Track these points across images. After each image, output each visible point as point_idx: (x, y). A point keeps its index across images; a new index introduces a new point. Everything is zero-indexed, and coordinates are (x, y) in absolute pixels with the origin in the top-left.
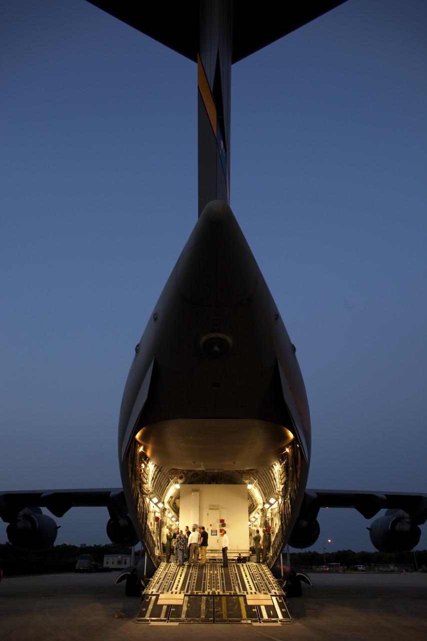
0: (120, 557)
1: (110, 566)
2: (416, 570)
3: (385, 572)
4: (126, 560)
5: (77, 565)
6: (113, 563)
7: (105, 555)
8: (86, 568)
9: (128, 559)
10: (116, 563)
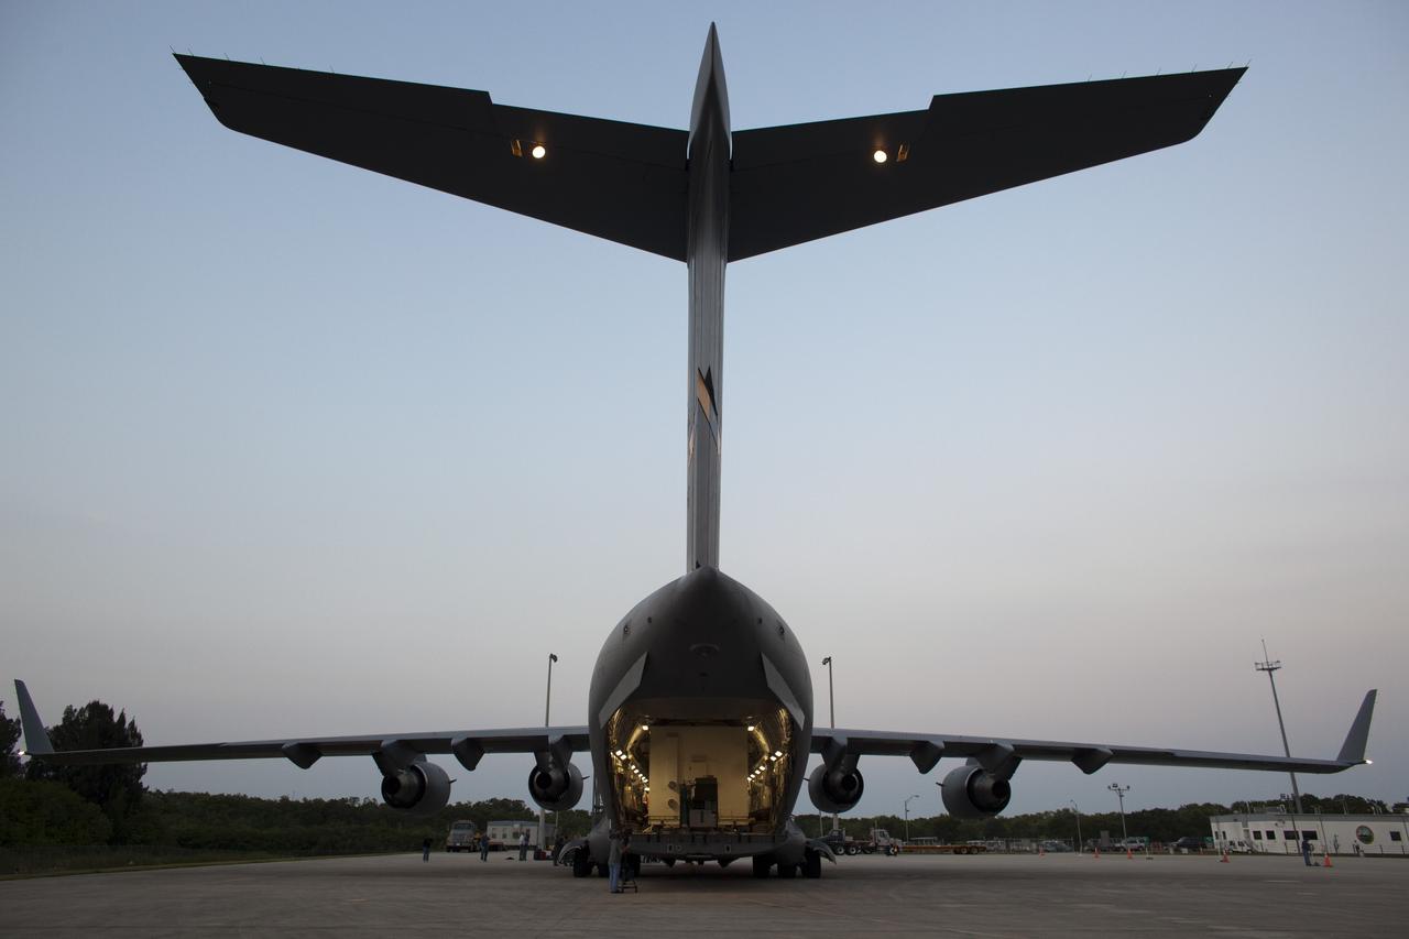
0: (517, 826)
1: (498, 840)
2: (1077, 850)
3: (1019, 852)
4: (528, 831)
5: (450, 839)
6: (504, 836)
7: (489, 823)
8: (467, 845)
9: (533, 830)
10: (510, 835)
